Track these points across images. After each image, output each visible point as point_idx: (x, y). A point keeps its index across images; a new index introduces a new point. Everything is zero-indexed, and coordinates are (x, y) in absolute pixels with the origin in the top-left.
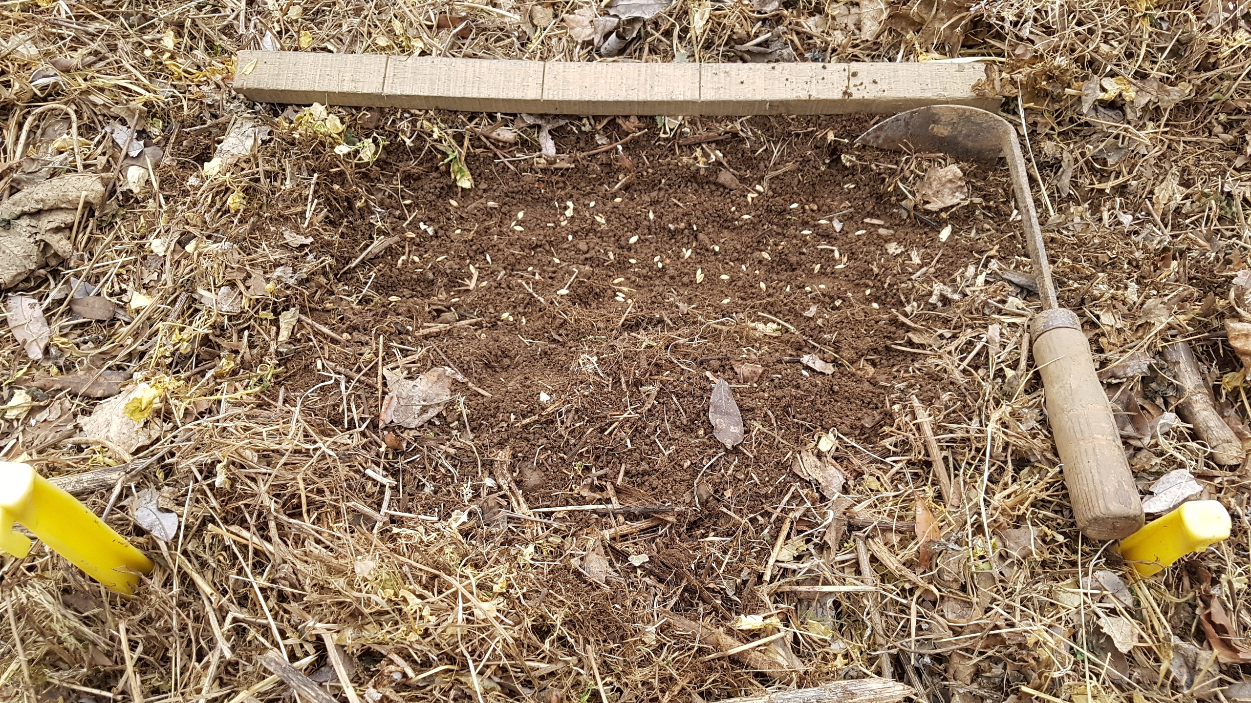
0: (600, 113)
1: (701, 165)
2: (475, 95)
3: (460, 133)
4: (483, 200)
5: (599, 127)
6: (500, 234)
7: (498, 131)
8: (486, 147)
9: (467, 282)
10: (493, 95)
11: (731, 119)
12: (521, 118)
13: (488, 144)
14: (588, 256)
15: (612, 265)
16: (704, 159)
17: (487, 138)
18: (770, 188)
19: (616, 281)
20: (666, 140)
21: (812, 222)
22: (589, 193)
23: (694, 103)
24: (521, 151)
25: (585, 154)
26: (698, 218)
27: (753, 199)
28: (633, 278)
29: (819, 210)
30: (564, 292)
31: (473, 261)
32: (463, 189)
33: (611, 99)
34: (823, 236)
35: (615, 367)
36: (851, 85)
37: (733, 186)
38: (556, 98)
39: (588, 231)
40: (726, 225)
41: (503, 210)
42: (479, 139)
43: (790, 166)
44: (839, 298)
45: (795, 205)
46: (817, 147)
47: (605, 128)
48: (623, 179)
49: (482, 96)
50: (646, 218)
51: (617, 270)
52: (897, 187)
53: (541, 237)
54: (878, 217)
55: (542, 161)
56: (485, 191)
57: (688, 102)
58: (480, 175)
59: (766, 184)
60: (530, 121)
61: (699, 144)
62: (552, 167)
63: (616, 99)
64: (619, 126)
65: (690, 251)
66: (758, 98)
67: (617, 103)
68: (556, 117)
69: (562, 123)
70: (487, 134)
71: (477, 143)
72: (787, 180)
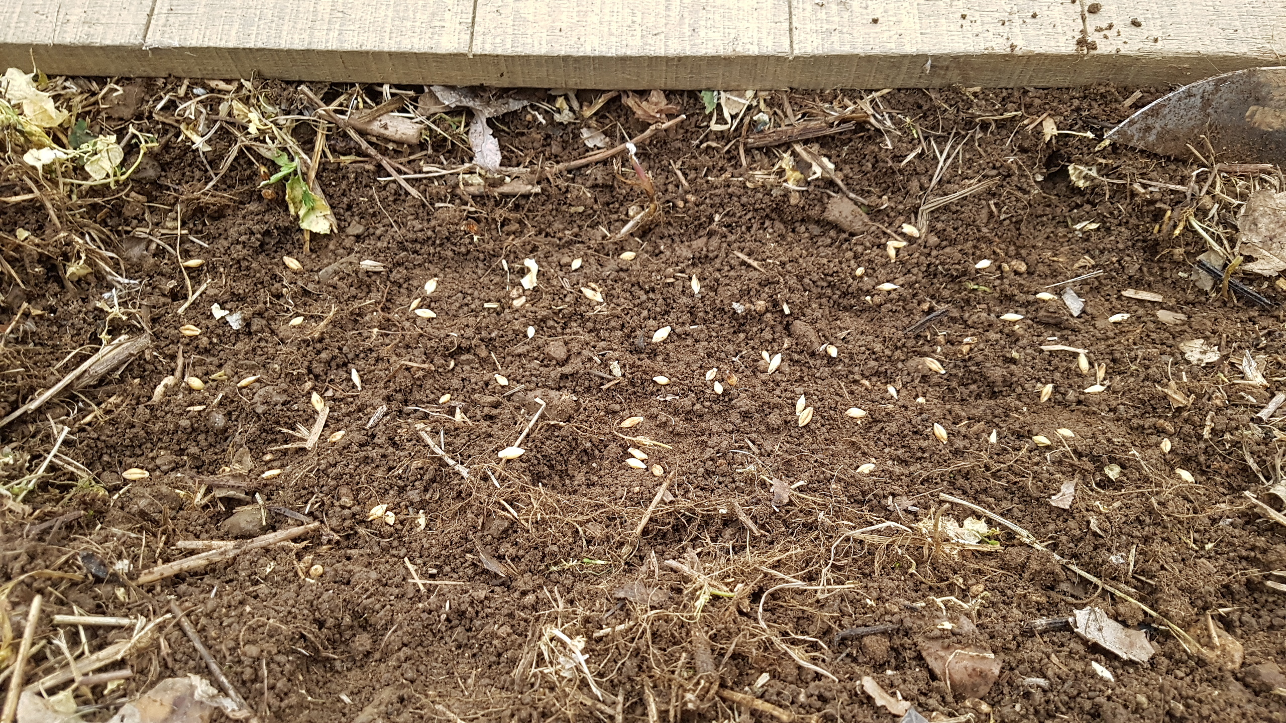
0: (590, 85)
1: (791, 185)
2: (333, 45)
3: (305, 123)
4: (353, 258)
5: (588, 113)
6: (386, 325)
7: (385, 119)
8: (360, 153)
9: (302, 431)
10: (370, 44)
11: (854, 94)
12: (432, 95)
13: (364, 145)
14: (567, 369)
15: (618, 388)
16: (798, 175)
17: (362, 133)
18: (932, 229)
19: (627, 424)
20: (721, 136)
21: (1021, 297)
22: (570, 243)
23: (778, 60)
24: (433, 160)
25: (561, 166)
26: (791, 290)
27: (898, 250)
28: (663, 417)
29: (1030, 273)
30: (513, 452)
31: (320, 381)
32: (314, 236)
33: (612, 53)
34: (1047, 325)
35: (631, 664)
36: (1090, 29)
37: (857, 226)
38: (499, 51)
39: (569, 318)
40: (845, 302)
41: (395, 276)
42: (345, 136)
43: (974, 186)
44: (1112, 460)
45: (984, 264)
46: (1023, 150)
47: (599, 115)
48: (636, 215)
49: (347, 47)
50: (686, 291)
51: (628, 399)
52: (1189, 228)
53: (469, 332)
54: (1149, 287)
55: (476, 180)
56: (358, 238)
57: (768, 58)
58: (349, 207)
59: (923, 221)
60: (450, 100)
61: (787, 146)
62: (496, 192)
63: (621, 52)
64: (629, 111)
65: (778, 358)
66: (910, 49)
67: (624, 60)
68: (504, 93)
69: (515, 105)
70: (359, 125)
71: (340, 145)
72: (967, 212)
